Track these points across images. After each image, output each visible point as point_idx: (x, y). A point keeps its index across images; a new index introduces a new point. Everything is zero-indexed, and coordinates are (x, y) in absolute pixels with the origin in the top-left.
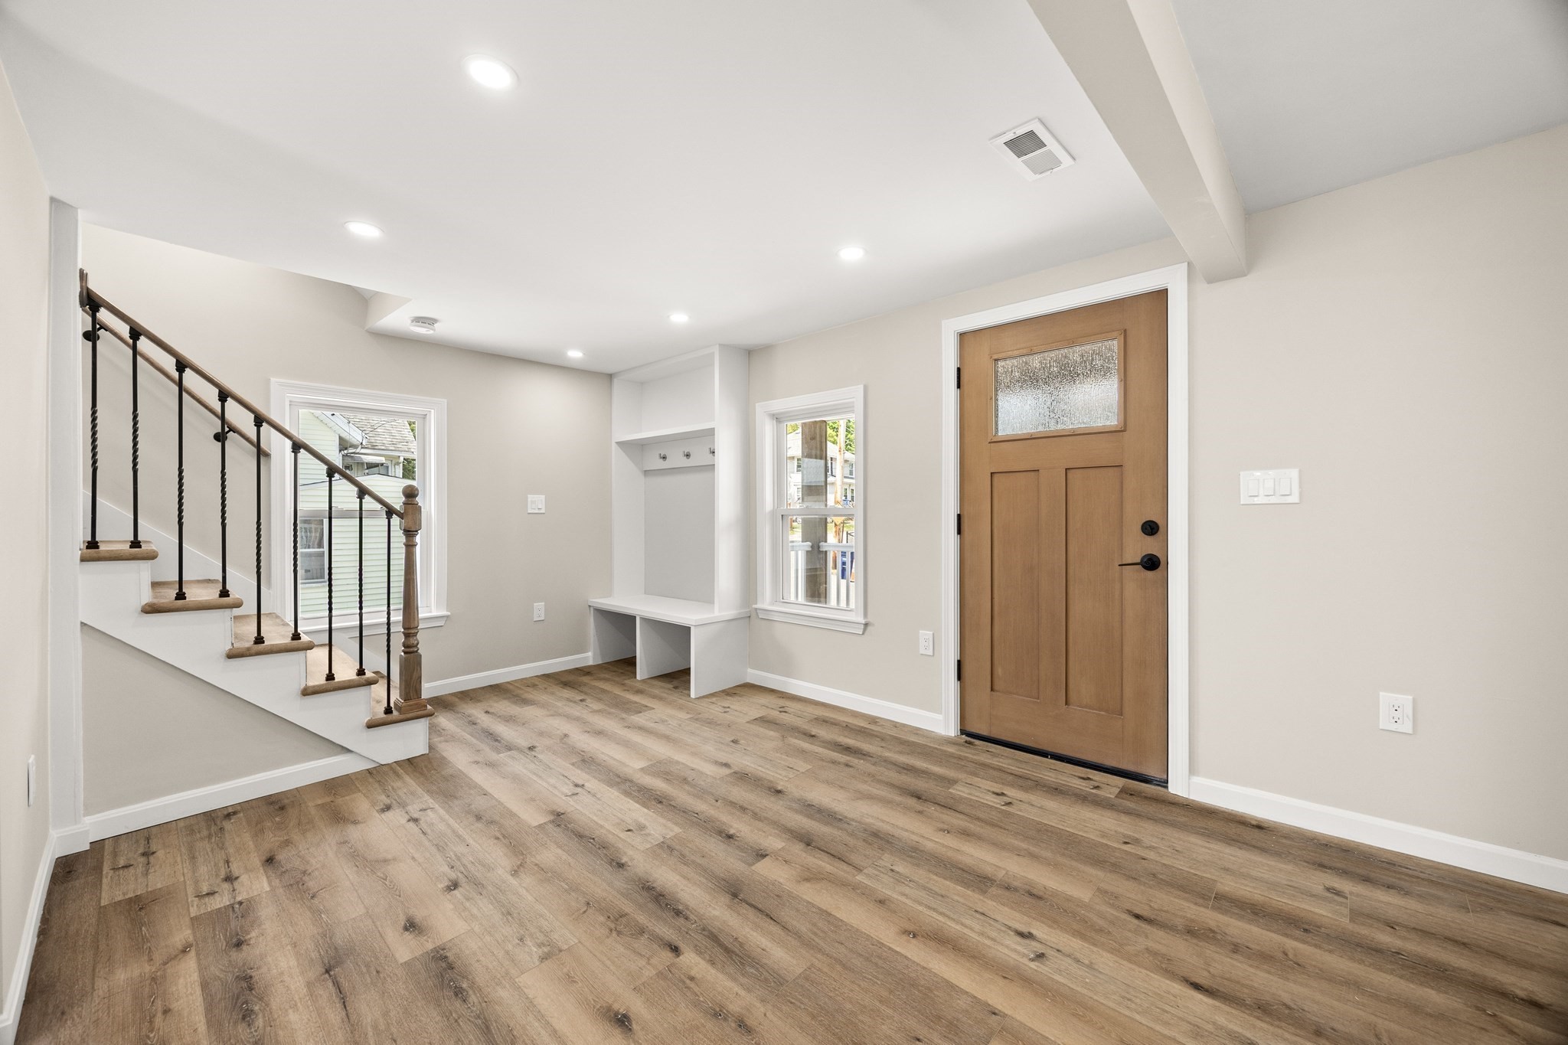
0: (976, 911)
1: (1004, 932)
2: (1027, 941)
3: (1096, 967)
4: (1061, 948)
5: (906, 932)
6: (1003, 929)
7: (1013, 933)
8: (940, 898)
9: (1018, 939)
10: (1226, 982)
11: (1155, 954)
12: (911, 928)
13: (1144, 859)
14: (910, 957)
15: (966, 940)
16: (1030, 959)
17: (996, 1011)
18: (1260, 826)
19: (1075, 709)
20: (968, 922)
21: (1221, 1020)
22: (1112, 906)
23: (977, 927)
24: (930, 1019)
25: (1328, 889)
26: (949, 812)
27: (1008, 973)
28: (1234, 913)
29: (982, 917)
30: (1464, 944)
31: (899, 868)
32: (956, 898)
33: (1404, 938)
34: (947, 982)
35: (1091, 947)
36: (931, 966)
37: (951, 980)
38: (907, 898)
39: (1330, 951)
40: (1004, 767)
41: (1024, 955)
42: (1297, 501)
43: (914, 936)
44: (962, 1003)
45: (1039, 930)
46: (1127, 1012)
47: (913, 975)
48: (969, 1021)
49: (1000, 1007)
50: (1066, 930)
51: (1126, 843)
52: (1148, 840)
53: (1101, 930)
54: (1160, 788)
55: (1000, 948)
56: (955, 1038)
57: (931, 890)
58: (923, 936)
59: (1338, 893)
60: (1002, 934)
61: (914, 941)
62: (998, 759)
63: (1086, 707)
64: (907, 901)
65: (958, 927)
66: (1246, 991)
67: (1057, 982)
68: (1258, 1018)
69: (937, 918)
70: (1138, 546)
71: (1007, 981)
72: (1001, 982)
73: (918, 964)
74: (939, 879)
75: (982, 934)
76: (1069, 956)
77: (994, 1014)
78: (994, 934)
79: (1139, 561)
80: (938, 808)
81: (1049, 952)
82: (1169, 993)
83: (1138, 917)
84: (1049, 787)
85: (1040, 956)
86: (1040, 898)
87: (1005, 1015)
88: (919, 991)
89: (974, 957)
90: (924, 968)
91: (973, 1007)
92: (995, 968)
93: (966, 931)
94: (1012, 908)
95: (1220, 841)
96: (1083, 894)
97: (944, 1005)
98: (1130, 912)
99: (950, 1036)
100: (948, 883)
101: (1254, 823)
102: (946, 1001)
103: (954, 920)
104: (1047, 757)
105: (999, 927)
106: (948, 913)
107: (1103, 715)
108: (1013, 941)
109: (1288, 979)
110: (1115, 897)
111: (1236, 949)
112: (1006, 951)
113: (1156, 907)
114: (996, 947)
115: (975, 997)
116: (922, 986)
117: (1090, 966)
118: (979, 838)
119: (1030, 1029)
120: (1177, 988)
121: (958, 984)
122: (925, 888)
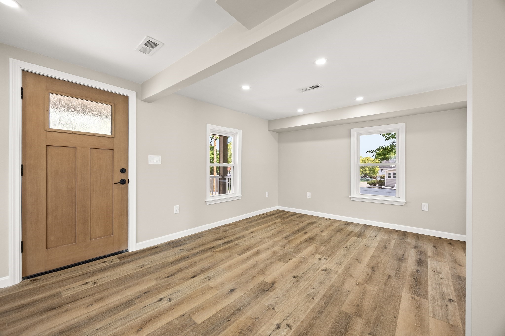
0: (142, 308)
1: (156, 304)
2: (163, 300)
3: (179, 290)
4: (170, 294)
5: (138, 331)
6: (154, 304)
7: (158, 302)
8: (128, 317)
9: (161, 302)
10: (194, 273)
11: (181, 279)
12: (137, 329)
13: (150, 267)
14: (150, 332)
15: (153, 314)
16: (169, 302)
17: (183, 315)
18: (156, 247)
19: (94, 240)
20: (146, 312)
21: (202, 278)
22: (162, 279)
23: (149, 310)
24: (179, 332)
25: (180, 250)
26: (78, 301)
27: (172, 308)
28: (177, 263)
29: (146, 308)
30: (200, 246)
31: (98, 326)
32: (132, 312)
33: (196, 250)
34: (167, 324)
35: (173, 288)
36: (158, 327)
37: (167, 323)
38: (120, 327)
39: (194, 258)
40: (71, 276)
41: (168, 302)
42: (160, 164)
43: (142, 329)
44: (177, 322)
45: (161, 296)
46: (194, 290)
47: (159, 333)
48: (184, 322)
49: (182, 314)
50: (164, 291)
51: (142, 267)
52: (145, 263)
53: (168, 285)
54: (126, 252)
55: (161, 307)
56: (188, 326)
57: (121, 318)
58: (143, 326)
59: (182, 250)
60: (156, 305)
61: (143, 330)
62: (62, 276)
63: (98, 237)
64: (122, 327)
65: (146, 315)
66: (197, 272)
67: (180, 299)
68: (203, 273)
69: (138, 319)
70: (119, 177)
71: (174, 309)
72: (174, 310)
73: (155, 330)
74: (118, 314)
75: (153, 310)
76: (173, 294)
77: (184, 315)
78: (155, 307)
79: (119, 181)
80: (71, 304)
81: (170, 297)
82: (192, 282)
83: (168, 277)
84: (99, 271)
85: (170, 299)
86: (148, 292)
87: (185, 313)
88: (166, 332)
89: (161, 314)
90: (158, 329)
91: (179, 320)
92: (168, 310)
93: (149, 313)
94: (147, 299)
95: (155, 254)
96: (154, 283)
97: (175, 327)
98: (166, 278)
99: (187, 328)
100: (122, 312)
101: (154, 247)
102: (174, 326)
103: (142, 315)
104: (81, 264)
105: (153, 304)
106: (137, 316)
107: (106, 238)
108: (160, 303)
109: (197, 266)
110: (159, 278)
111: (187, 268)
112: (163, 306)
113: (168, 273)
114: (160, 308)
115: (176, 318)
116: (165, 331)
117: (178, 291)
118: (106, 297)
119: (191, 309)
120: (192, 280)
121: (169, 321)
122: (119, 320)
